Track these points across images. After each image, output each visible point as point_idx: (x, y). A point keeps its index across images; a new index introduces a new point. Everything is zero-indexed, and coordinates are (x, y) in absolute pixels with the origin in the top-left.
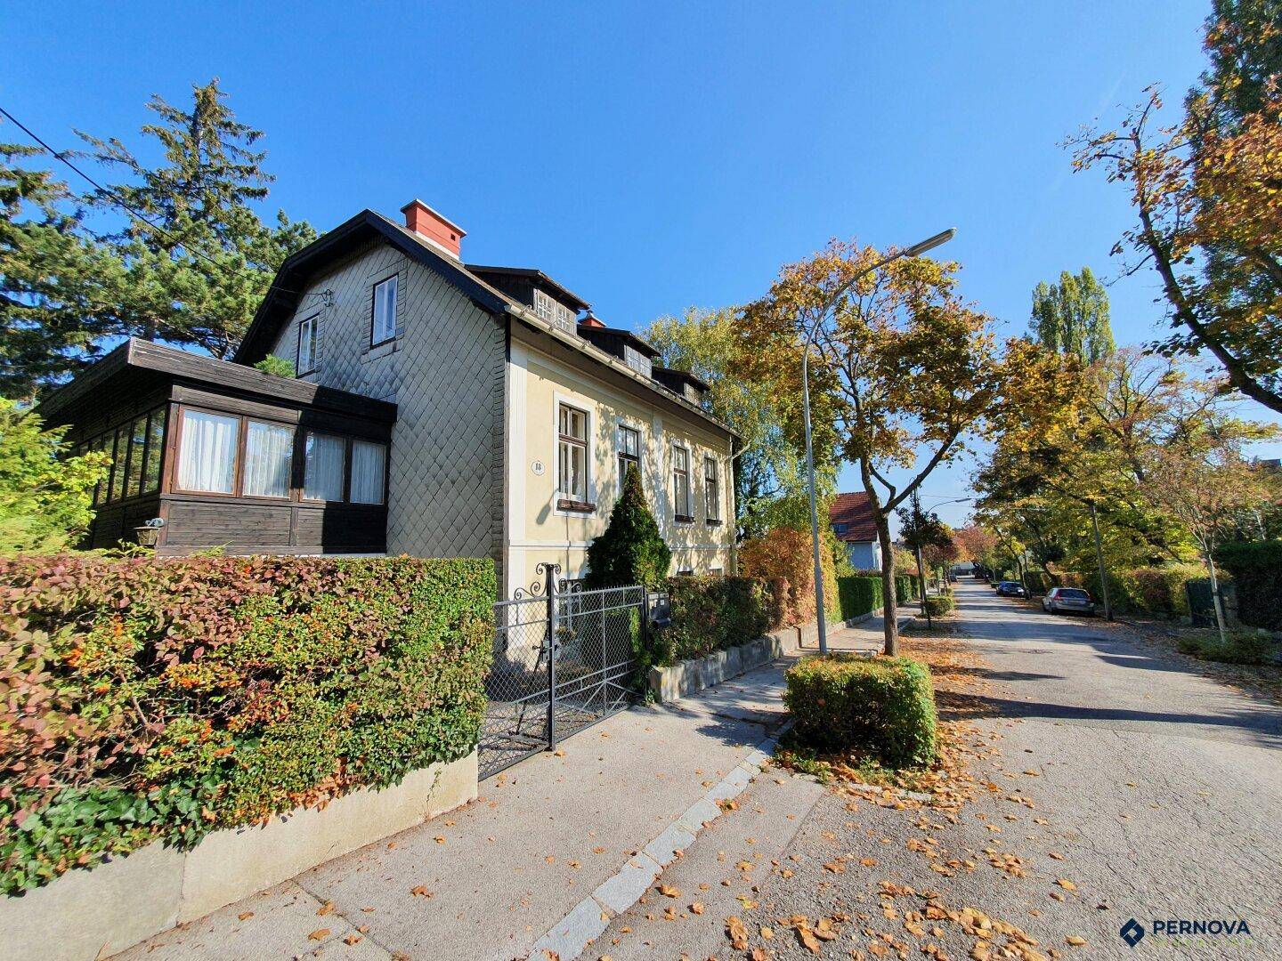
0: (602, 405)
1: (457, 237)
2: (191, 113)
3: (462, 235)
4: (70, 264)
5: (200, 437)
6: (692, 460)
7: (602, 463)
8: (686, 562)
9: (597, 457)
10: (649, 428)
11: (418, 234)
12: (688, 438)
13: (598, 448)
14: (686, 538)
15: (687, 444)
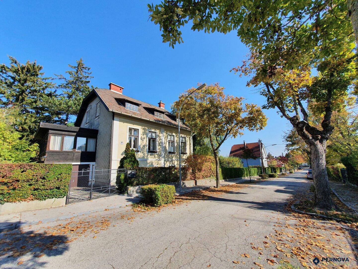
0: (143, 127)
1: (122, 89)
2: (77, 66)
3: (123, 89)
4: (50, 103)
5: (54, 140)
6: (175, 138)
7: (143, 140)
8: (173, 163)
9: (141, 139)
10: (160, 131)
11: (111, 90)
12: (174, 132)
13: (142, 137)
14: (172, 157)
15: (174, 134)
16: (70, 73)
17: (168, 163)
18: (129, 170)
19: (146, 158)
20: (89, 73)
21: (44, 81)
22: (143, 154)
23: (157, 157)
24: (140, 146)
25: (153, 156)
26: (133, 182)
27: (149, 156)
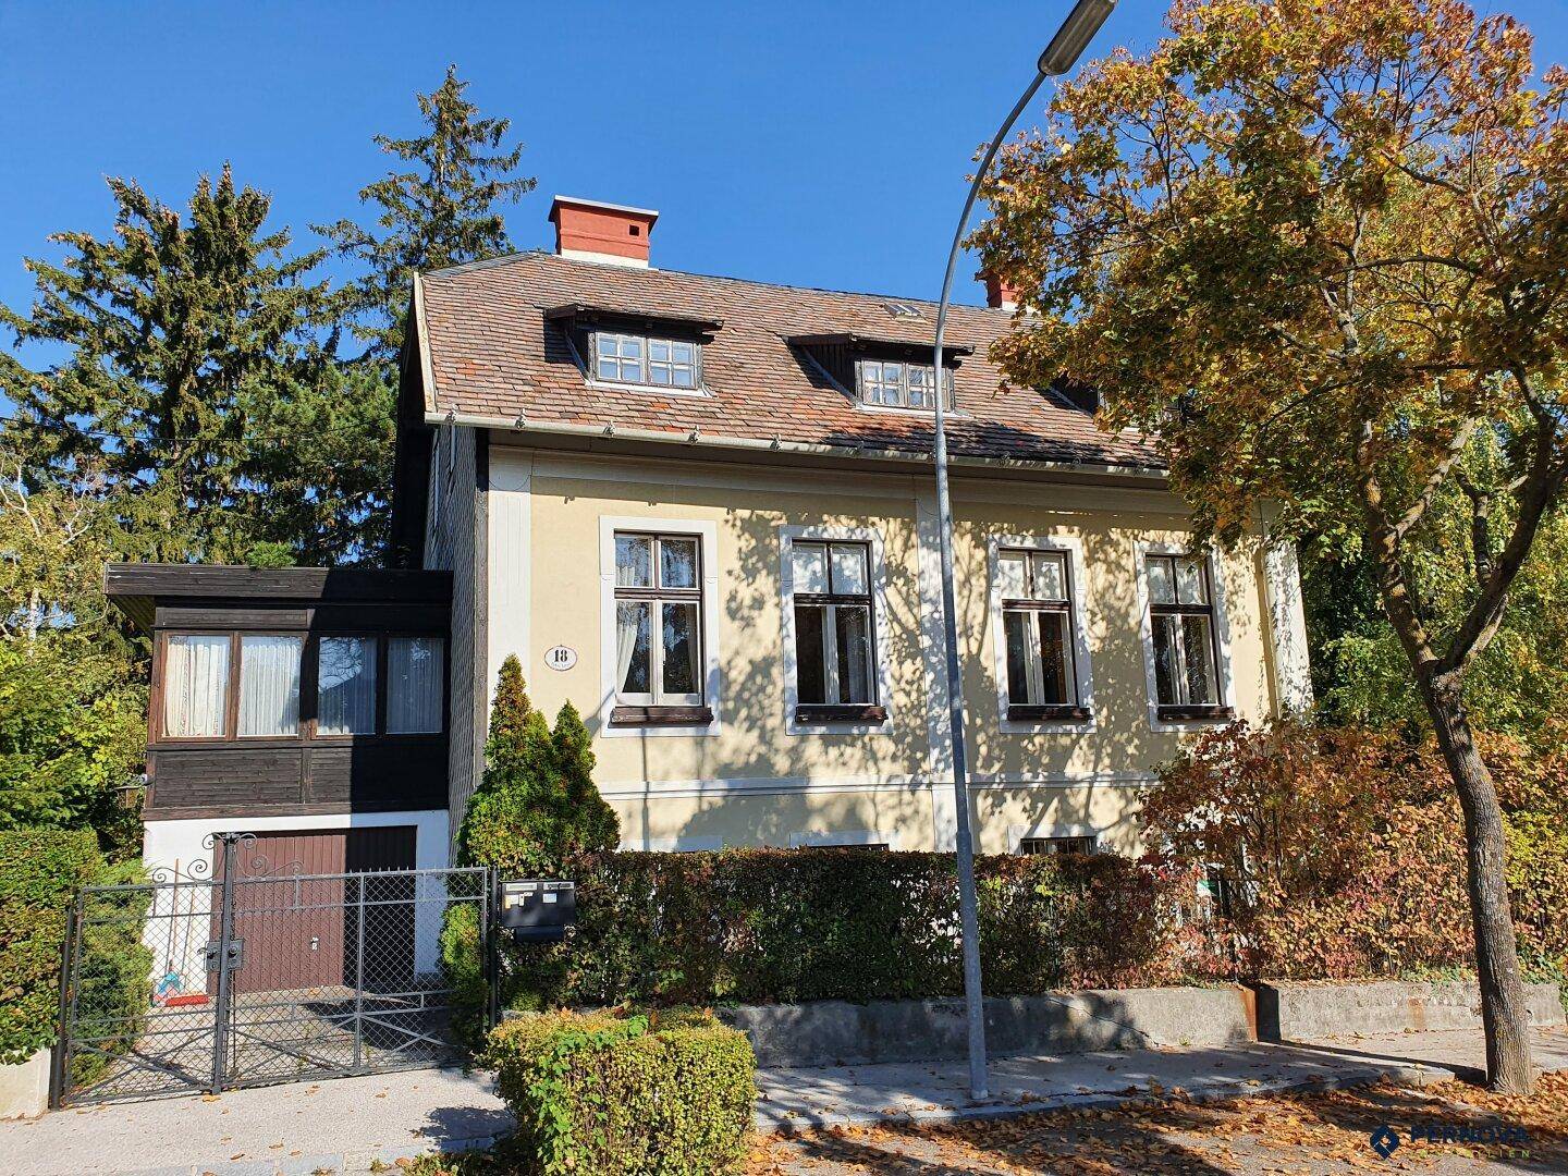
0: (743, 513)
1: (643, 226)
3: (651, 220)
6: (1083, 572)
7: (748, 623)
8: (1066, 814)
9: (733, 614)
10: (904, 525)
11: (566, 254)
12: (1069, 523)
13: (733, 598)
14: (1062, 756)
15: (1064, 538)
16: (387, 195)
17: (1014, 809)
18: (517, 877)
19: (782, 764)
20: (507, 156)
21: (287, 281)
22: (755, 733)
23: (894, 758)
24: (722, 674)
25: (849, 751)
26: (557, 973)
27: (813, 749)
